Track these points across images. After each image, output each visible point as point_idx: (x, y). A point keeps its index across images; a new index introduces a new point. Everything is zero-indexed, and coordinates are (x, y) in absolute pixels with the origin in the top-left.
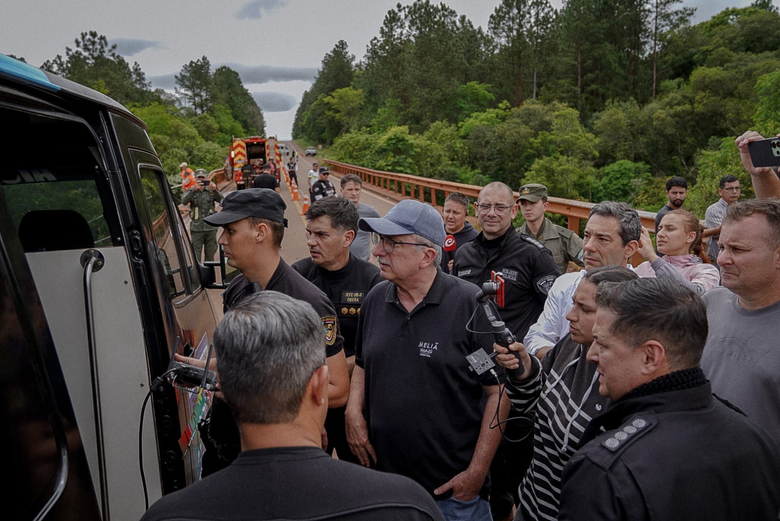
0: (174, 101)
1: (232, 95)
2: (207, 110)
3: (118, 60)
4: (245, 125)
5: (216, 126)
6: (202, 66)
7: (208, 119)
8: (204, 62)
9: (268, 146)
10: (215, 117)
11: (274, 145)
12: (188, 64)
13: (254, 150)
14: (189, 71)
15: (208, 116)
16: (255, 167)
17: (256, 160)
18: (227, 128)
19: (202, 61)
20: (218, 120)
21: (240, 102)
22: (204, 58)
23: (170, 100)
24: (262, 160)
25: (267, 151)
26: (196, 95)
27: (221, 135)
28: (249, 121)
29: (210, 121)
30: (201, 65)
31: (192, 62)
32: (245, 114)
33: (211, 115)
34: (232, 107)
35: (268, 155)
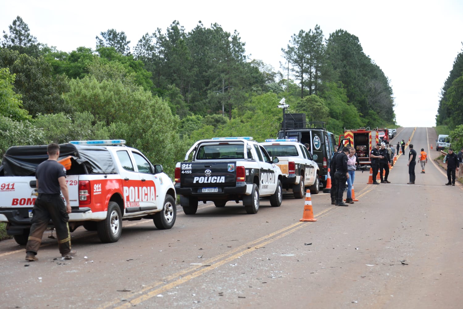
0: (275, 73)
1: (348, 68)
2: (316, 89)
3: (215, 28)
4: (363, 108)
5: (326, 109)
6: (314, 37)
7: (317, 102)
8: (317, 32)
9: (371, 136)
10: (325, 98)
11: (375, 136)
12: (297, 34)
13: (360, 139)
14: (298, 42)
15: (317, 98)
16: (360, 151)
17: (361, 147)
18: (338, 111)
19: (315, 31)
20: (329, 102)
21: (359, 76)
22: (317, 28)
23: (270, 73)
24: (365, 146)
25: (370, 140)
26: (303, 72)
27: (331, 121)
28: (368, 101)
29: (319, 104)
30: (313, 35)
31: (302, 31)
32: (363, 92)
33: (321, 97)
34: (347, 84)
35: (371, 142)
